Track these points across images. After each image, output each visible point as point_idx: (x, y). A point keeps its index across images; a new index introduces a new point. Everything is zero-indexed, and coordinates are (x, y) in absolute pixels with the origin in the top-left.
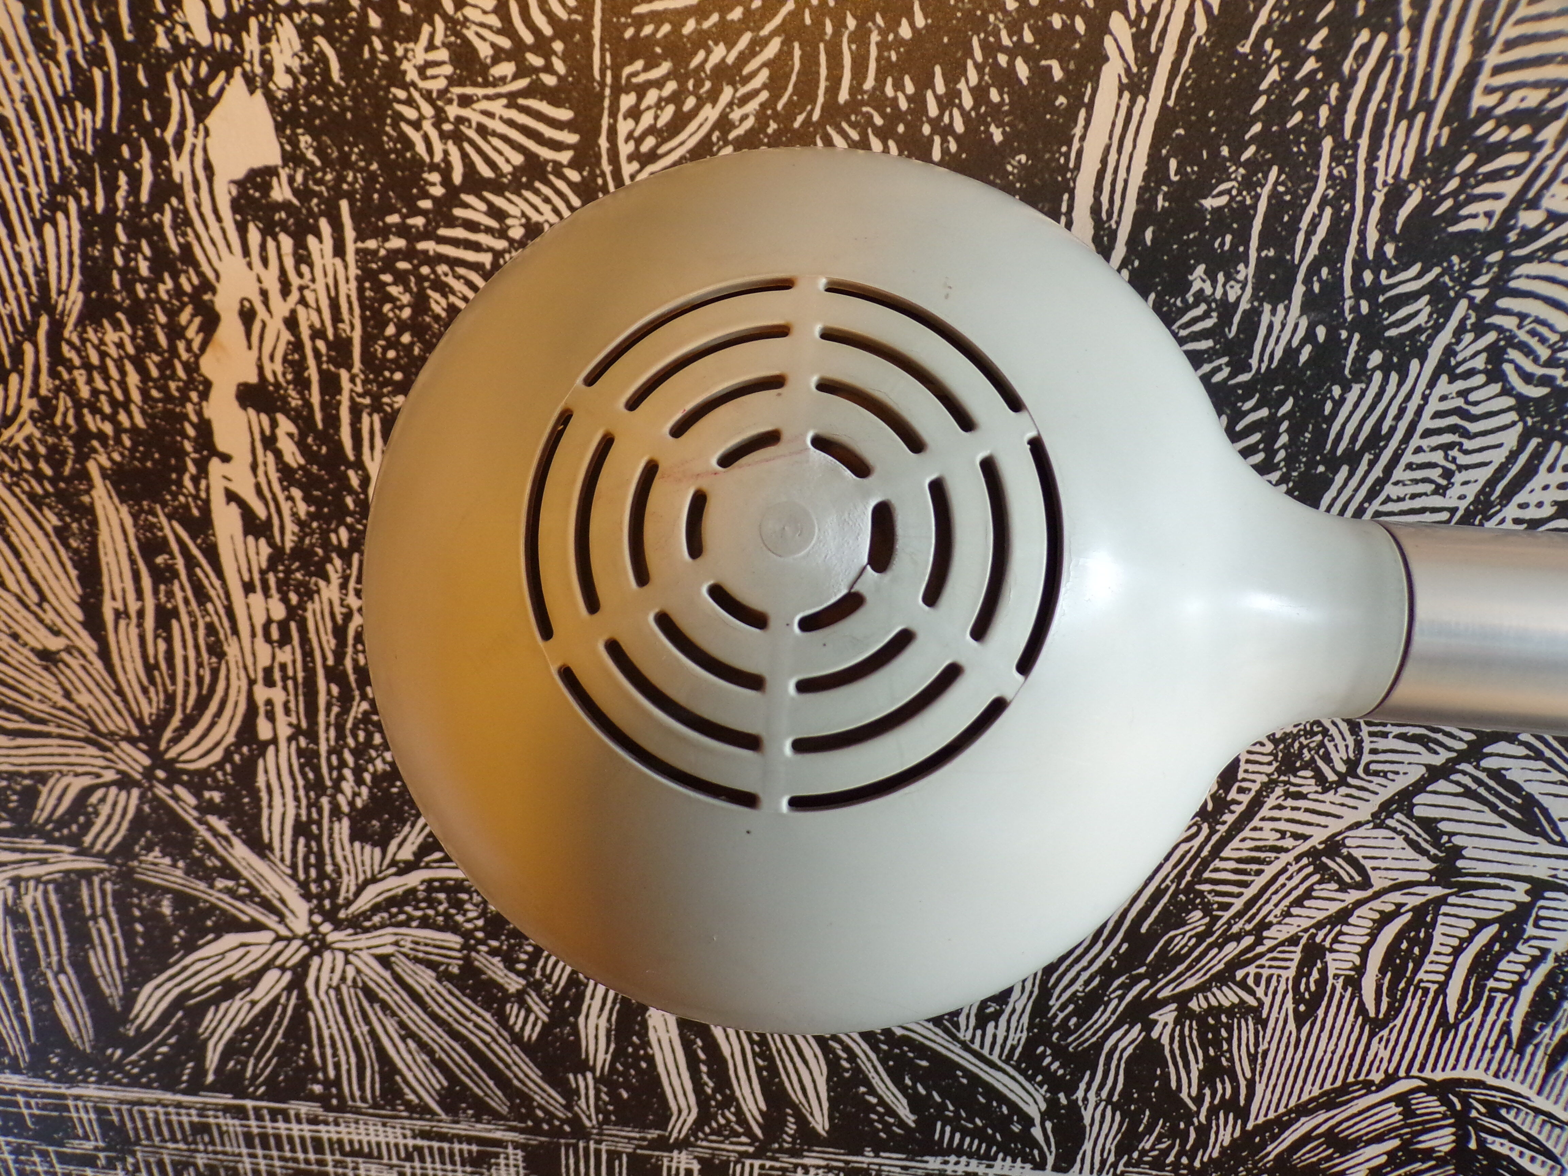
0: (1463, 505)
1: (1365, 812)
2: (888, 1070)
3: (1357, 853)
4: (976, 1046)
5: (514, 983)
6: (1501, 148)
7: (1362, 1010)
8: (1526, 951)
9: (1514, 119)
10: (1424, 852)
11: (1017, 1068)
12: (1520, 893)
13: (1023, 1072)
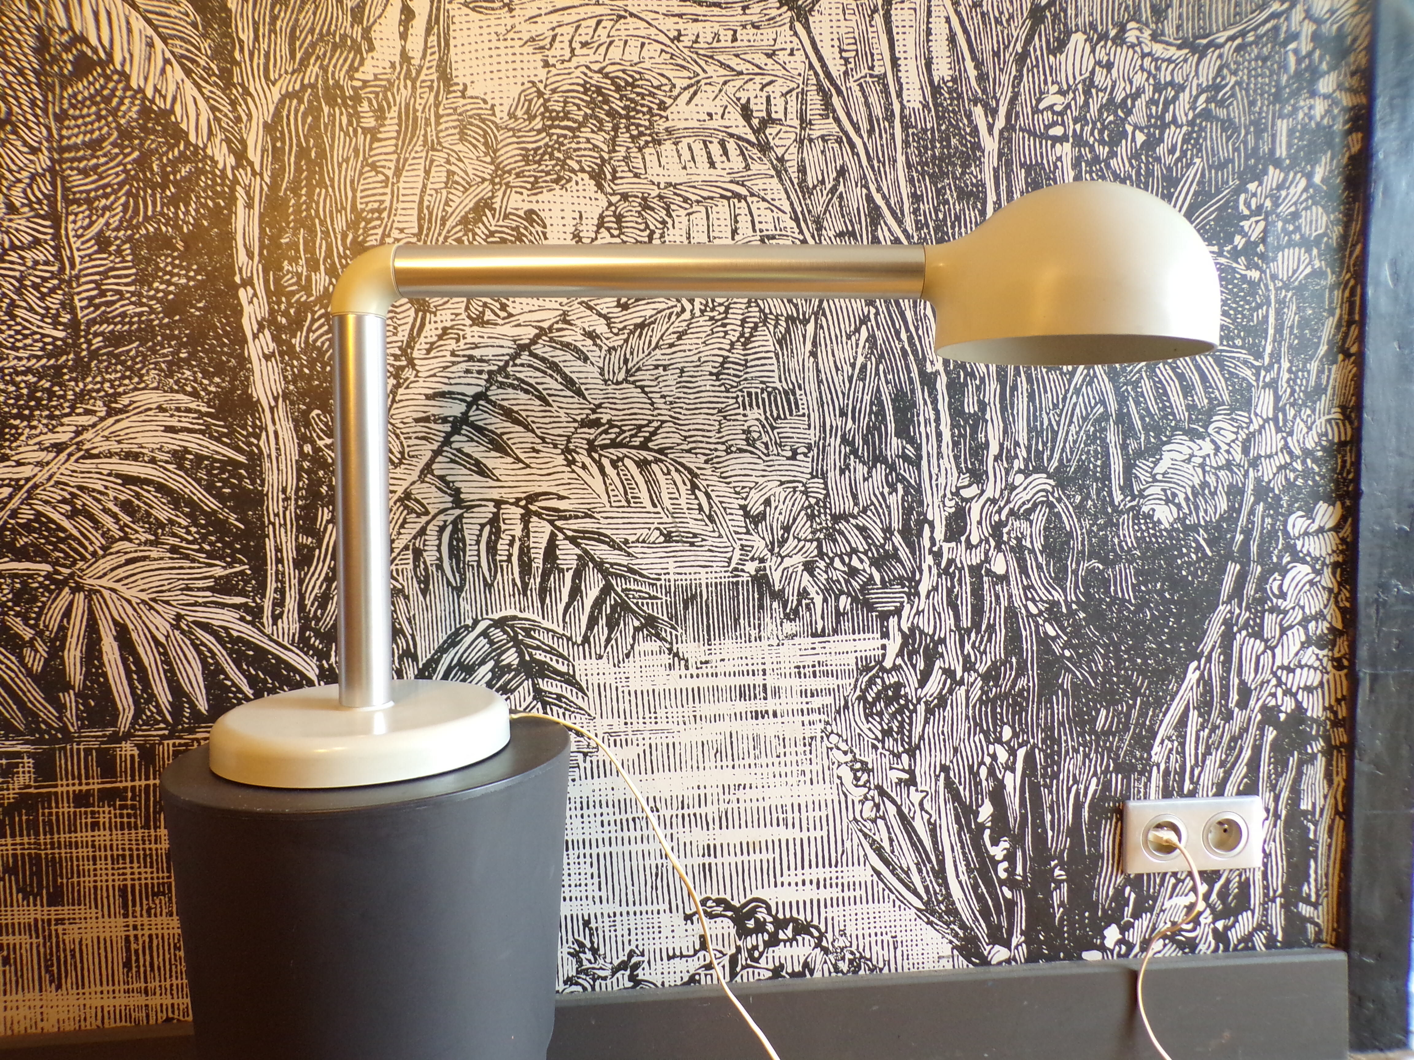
0: (405, 339)
1: (415, 476)
2: (233, 661)
3: (418, 497)
4: (275, 637)
5: (27, 634)
6: (372, 220)
7: (449, 583)
8: (505, 538)
9: (372, 211)
10: (445, 493)
11: (298, 648)
12: (491, 507)
13: (301, 650)
